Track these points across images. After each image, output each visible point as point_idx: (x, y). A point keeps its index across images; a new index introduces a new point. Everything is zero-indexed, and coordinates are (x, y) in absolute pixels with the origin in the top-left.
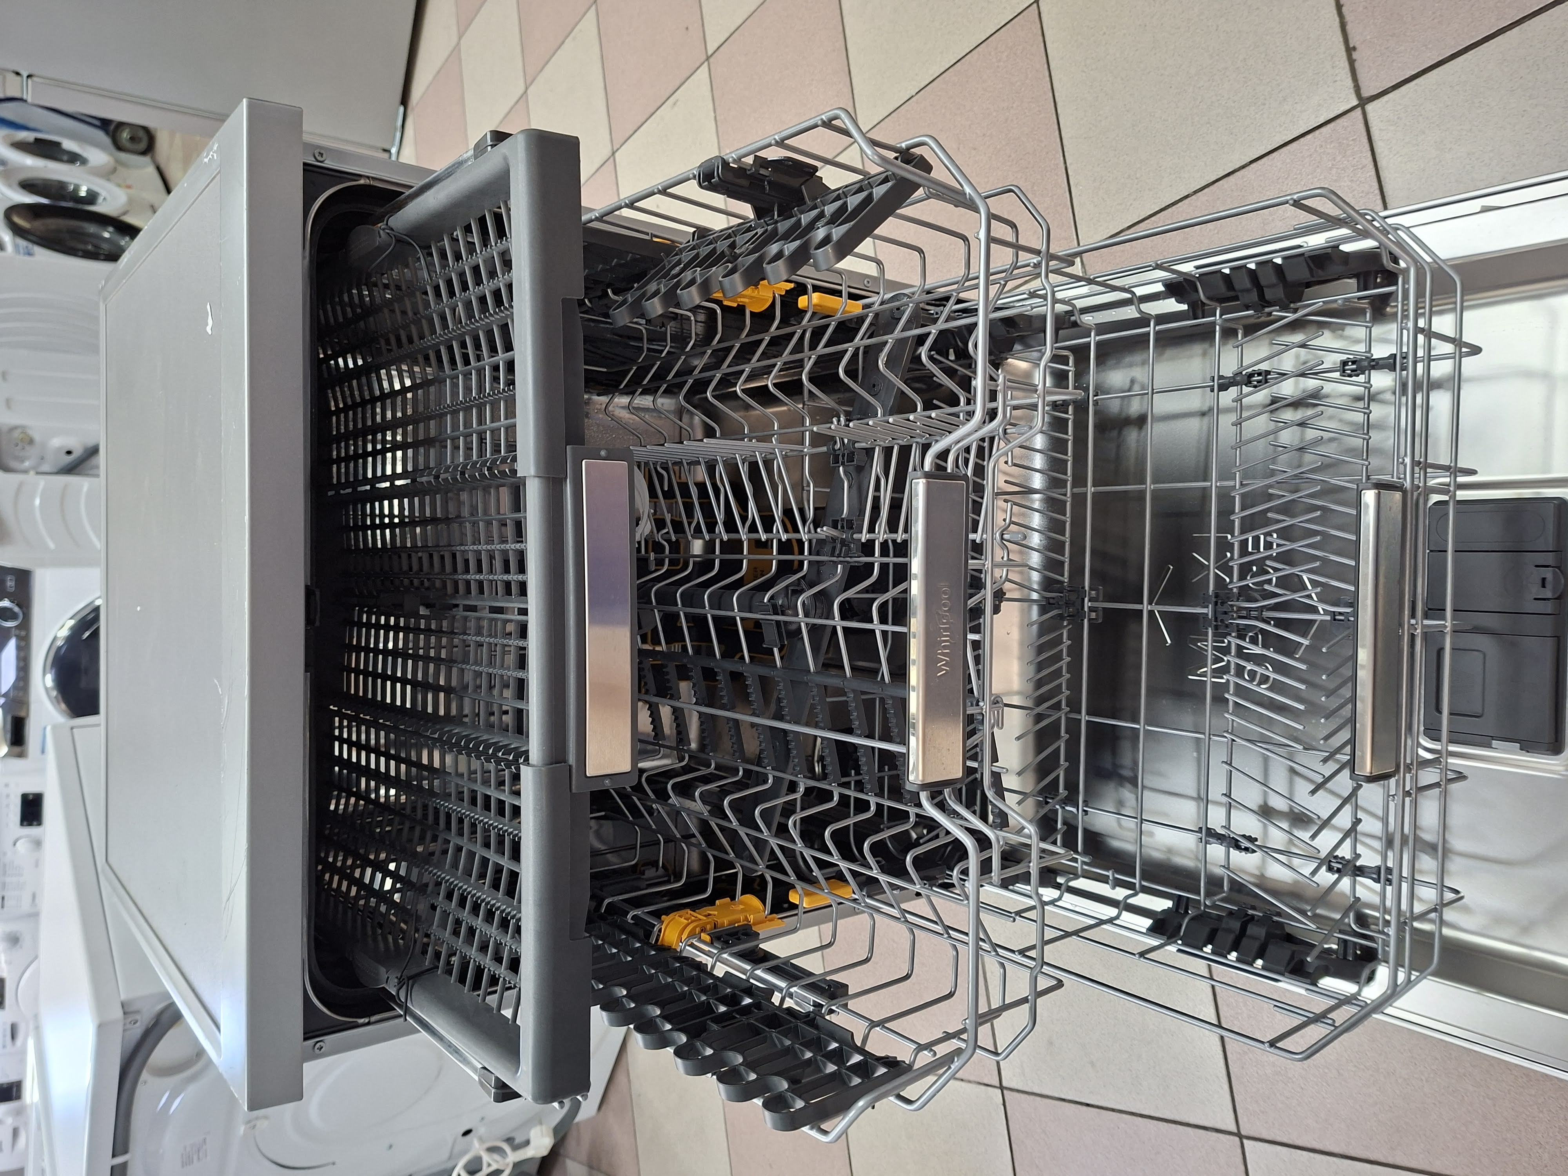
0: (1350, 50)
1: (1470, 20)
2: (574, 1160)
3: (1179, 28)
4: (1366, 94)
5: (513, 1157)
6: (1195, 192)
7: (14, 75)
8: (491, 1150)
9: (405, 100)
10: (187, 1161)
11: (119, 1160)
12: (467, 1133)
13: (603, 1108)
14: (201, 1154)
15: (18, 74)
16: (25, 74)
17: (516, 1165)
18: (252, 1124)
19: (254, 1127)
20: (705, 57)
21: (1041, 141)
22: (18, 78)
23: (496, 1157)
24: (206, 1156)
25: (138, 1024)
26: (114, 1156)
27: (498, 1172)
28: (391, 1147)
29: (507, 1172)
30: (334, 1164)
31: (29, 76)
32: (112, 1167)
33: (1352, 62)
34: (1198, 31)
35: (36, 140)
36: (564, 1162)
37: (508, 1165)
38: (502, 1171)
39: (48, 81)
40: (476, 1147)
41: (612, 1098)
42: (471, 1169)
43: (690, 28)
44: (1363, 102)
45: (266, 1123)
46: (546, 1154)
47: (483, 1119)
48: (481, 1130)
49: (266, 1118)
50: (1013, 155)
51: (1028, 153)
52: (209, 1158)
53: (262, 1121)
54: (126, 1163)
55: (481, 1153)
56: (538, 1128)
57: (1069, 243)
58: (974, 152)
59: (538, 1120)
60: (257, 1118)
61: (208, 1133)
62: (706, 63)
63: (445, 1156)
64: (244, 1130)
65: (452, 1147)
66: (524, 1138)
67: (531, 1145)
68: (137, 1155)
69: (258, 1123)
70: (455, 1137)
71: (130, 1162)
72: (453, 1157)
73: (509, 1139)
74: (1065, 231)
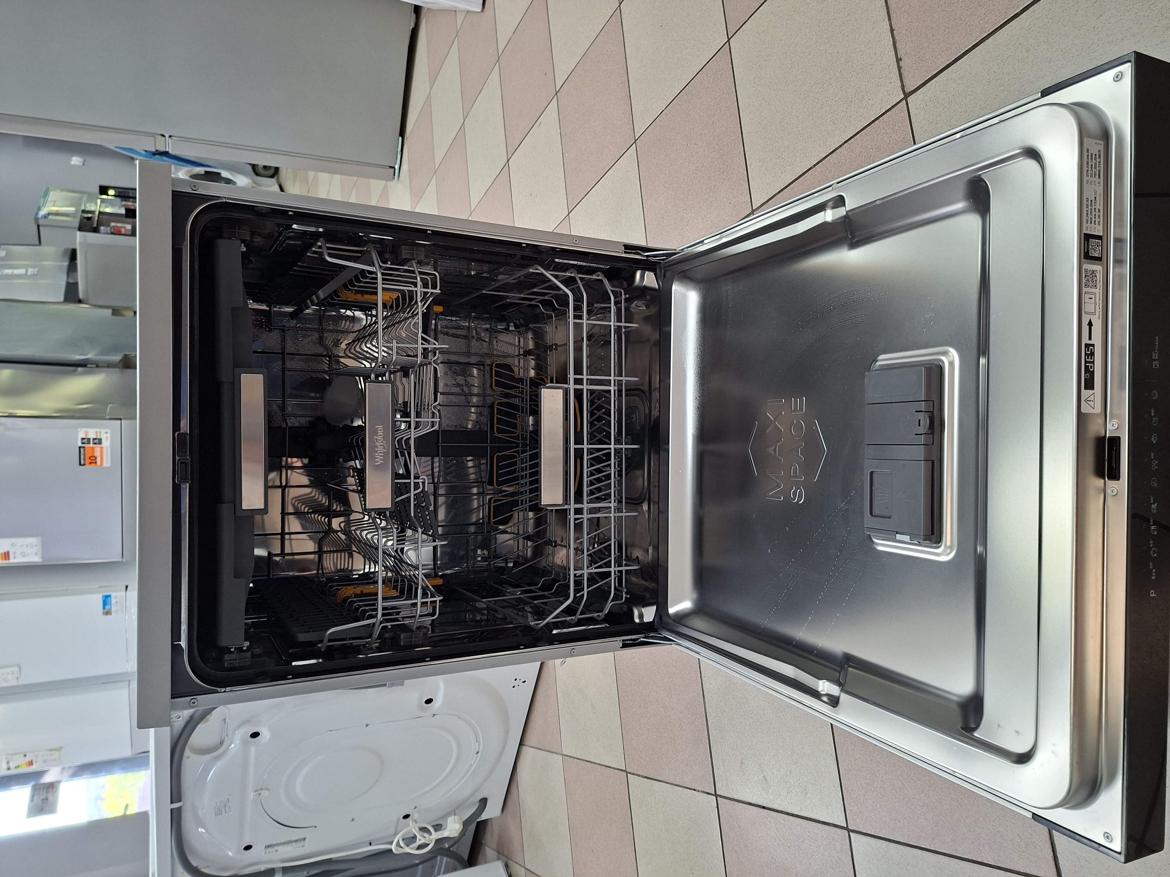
0: (898, 60)
1: (965, 34)
2: (490, 847)
3: (805, 53)
4: (908, 90)
5: (435, 836)
6: (815, 165)
7: (161, 136)
8: (423, 829)
9: (402, 133)
10: (218, 812)
11: (176, 805)
12: (406, 817)
13: (505, 811)
14: (227, 808)
15: (163, 136)
16: (167, 136)
17: (438, 840)
18: (259, 792)
19: (260, 794)
20: (555, 93)
21: (731, 136)
22: (164, 138)
23: (426, 835)
24: (230, 811)
25: (181, 718)
26: (172, 803)
28: (353, 820)
29: (432, 844)
30: (315, 827)
31: (170, 136)
32: (171, 810)
33: (899, 68)
34: (815, 54)
35: (206, 172)
36: (485, 848)
37: (432, 840)
38: (428, 845)
39: (180, 139)
40: (412, 828)
41: (510, 803)
42: (408, 841)
43: (547, 73)
44: (907, 95)
45: (268, 793)
46: (456, 835)
47: (416, 807)
48: (415, 815)
49: (267, 789)
50: (716, 147)
51: (724, 145)
52: (232, 812)
53: (265, 791)
54: (180, 808)
55: (414, 830)
56: (453, 816)
57: (746, 205)
58: (695, 146)
59: (453, 812)
60: (261, 789)
61: (230, 795)
62: (556, 97)
63: (392, 831)
64: (253, 796)
65: (397, 825)
66: (441, 825)
67: (448, 827)
68: (187, 804)
69: (262, 792)
70: (398, 819)
71: (182, 808)
72: (396, 834)
73: (437, 825)
74: (744, 197)
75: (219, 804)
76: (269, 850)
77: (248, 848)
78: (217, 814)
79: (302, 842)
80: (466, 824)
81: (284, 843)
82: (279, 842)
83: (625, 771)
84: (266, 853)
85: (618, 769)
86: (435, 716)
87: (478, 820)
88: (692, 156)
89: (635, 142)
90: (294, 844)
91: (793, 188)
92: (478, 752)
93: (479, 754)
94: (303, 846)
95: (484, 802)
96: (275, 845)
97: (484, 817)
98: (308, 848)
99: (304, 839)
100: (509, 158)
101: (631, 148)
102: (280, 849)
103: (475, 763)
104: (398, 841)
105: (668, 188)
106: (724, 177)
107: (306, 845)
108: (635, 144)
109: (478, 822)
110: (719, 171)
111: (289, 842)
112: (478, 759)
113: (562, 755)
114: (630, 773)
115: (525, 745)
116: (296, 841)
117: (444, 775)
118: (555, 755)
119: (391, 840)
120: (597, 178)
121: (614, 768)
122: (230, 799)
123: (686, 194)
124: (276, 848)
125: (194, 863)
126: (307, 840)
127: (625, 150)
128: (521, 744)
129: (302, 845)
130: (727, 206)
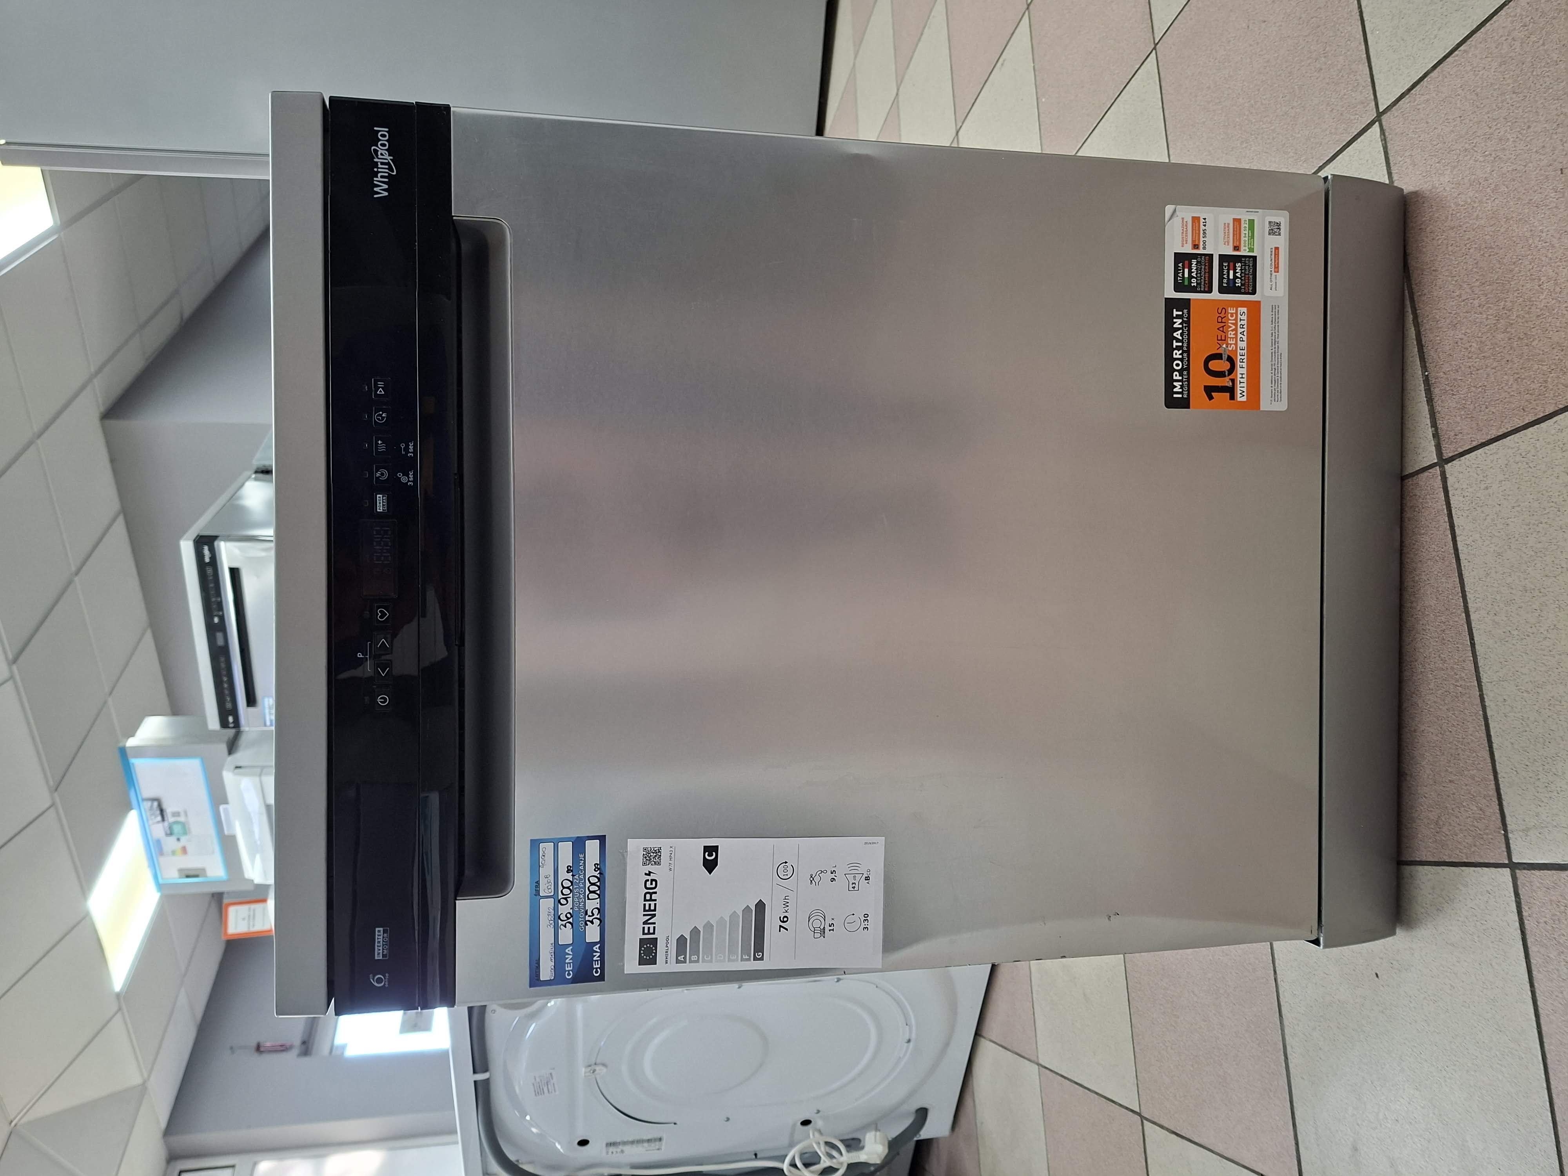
5: (847, 1158)
8: (830, 1145)
10: (539, 1092)
11: (480, 1077)
12: (806, 1123)
14: (550, 1087)
17: (850, 1166)
18: (593, 1067)
19: (594, 1071)
23: (832, 1154)
24: (555, 1091)
26: (475, 1072)
27: (831, 1170)
28: (728, 1119)
29: (842, 1171)
30: (675, 1124)
32: (475, 1082)
37: (842, 1164)
38: (836, 1170)
40: (813, 1141)
41: (963, 1120)
42: (808, 1161)
45: (604, 1070)
46: (878, 1162)
47: (818, 1112)
48: (818, 1123)
49: (604, 1065)
50: (1303, 16)
51: (1320, 8)
52: (557, 1093)
53: (601, 1067)
54: (487, 1082)
55: (815, 1146)
56: (873, 1133)
57: (1365, 107)
58: (1263, 25)
59: (875, 1125)
60: (595, 1064)
61: (554, 1069)
62: (1027, 13)
63: (785, 1141)
64: (585, 1073)
65: (792, 1134)
66: (859, 1140)
67: (866, 1149)
68: (497, 1075)
69: (597, 1068)
70: (794, 1125)
71: (491, 1081)
72: (791, 1145)
73: (853, 1139)
74: (1361, 92)
75: (538, 1080)
76: (611, 1149)
77: (583, 1143)
78: (537, 1093)
79: (657, 1143)
80: (894, 1145)
81: (632, 1142)
82: (625, 1140)
83: (1139, 1114)
84: (607, 1153)
85: (1127, 1108)
86: (841, 982)
87: (915, 1139)
88: (1258, 43)
89: (1155, 48)
90: (646, 1145)
91: (1465, 51)
92: (909, 1041)
93: (911, 1044)
94: (658, 1149)
95: (922, 1114)
96: (619, 1143)
97: (924, 1134)
98: (664, 1152)
99: (660, 1139)
100: (958, 127)
101: (1149, 59)
102: (627, 1149)
103: (904, 1055)
104: (794, 1158)
105: (1214, 111)
106: (1318, 66)
107: (663, 1148)
108: (1154, 52)
109: (918, 1141)
110: (1309, 58)
111: (639, 1142)
112: (910, 1051)
113: (1038, 1064)
114: (1147, 1120)
115: (984, 1038)
116: (649, 1141)
117: (860, 1067)
118: (1027, 1062)
119: (783, 1153)
120: (1092, 125)
121: (1120, 1105)
122: (553, 1075)
123: (1247, 113)
124: (621, 1147)
125: (512, 1157)
126: (664, 1142)
127: (1138, 66)
128: (978, 1034)
129: (657, 1147)
130: (1327, 116)
